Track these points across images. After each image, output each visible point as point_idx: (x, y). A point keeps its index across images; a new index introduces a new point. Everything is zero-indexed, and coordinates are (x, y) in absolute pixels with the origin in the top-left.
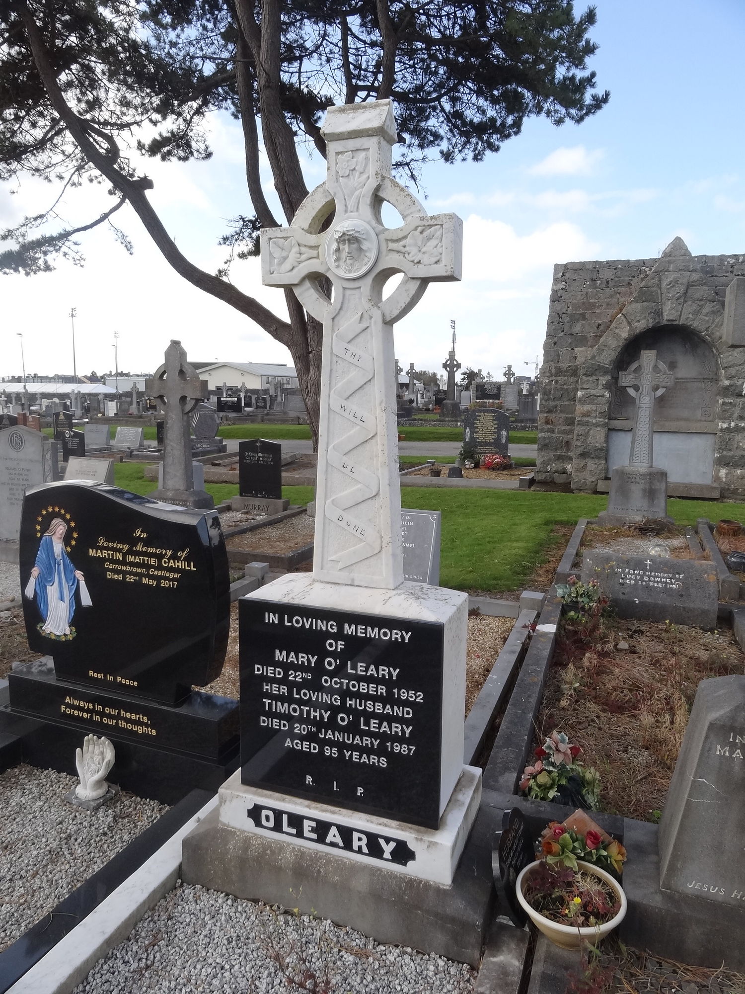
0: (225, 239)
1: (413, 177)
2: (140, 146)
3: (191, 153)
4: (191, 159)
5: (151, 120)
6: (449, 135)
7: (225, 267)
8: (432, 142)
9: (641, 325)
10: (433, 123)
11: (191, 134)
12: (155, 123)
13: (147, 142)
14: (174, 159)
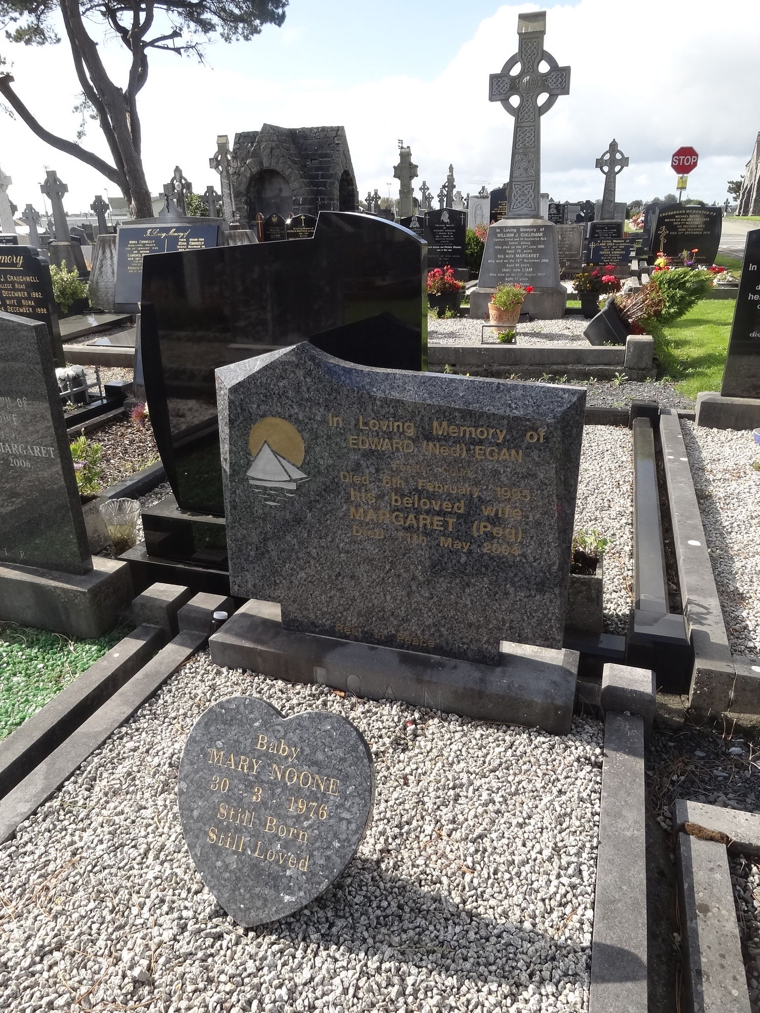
0: (76, 108)
1: (200, 56)
2: (8, 35)
3: (45, 38)
4: (47, 43)
5: (12, 19)
6: (223, 23)
7: (81, 129)
8: (210, 29)
9: (255, 170)
10: (207, 16)
11: (42, 27)
12: (15, 20)
13: (13, 32)
14: (34, 44)
